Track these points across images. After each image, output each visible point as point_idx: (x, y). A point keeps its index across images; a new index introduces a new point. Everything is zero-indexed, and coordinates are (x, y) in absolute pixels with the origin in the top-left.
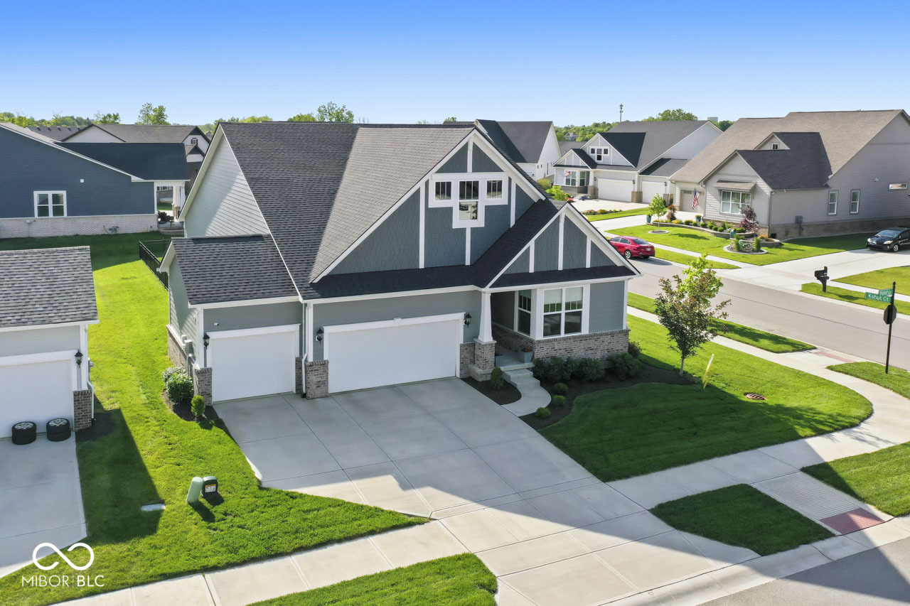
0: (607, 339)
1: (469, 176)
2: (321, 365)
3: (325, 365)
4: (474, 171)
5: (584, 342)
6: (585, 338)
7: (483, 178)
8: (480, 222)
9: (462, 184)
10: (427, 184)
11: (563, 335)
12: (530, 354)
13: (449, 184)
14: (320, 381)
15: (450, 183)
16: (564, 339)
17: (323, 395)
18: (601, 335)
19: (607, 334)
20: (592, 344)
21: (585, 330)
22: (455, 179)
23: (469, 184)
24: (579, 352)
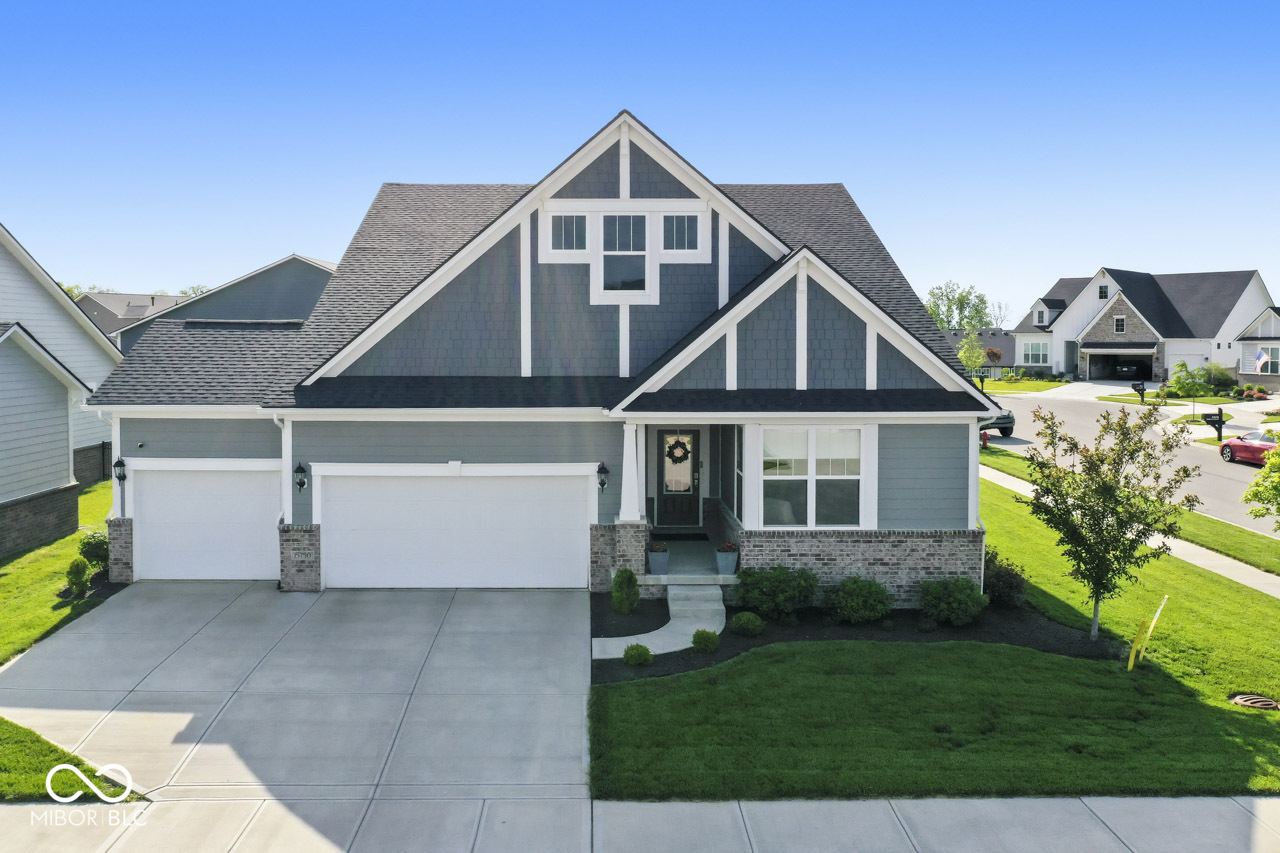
0: (924, 545)
1: (625, 205)
2: (305, 531)
3: (313, 532)
4: (634, 194)
5: (862, 545)
6: (868, 537)
7: (655, 211)
8: (650, 295)
9: (609, 221)
10: (534, 217)
11: (812, 525)
12: (732, 557)
13: (581, 220)
14: (303, 562)
15: (584, 218)
16: (813, 535)
17: (310, 587)
18: (910, 535)
19: (922, 535)
20: (884, 551)
21: (868, 520)
22: (594, 212)
23: (625, 220)
24: (851, 564)
